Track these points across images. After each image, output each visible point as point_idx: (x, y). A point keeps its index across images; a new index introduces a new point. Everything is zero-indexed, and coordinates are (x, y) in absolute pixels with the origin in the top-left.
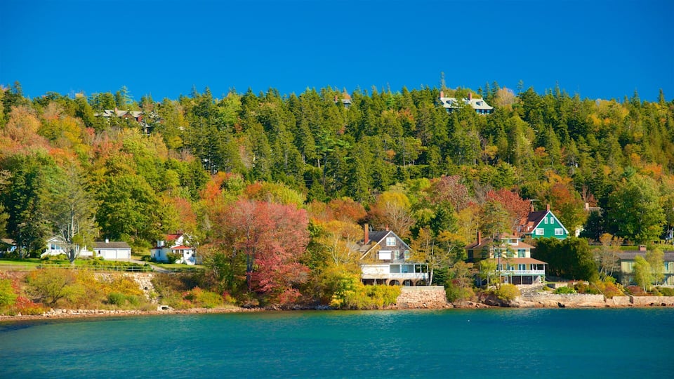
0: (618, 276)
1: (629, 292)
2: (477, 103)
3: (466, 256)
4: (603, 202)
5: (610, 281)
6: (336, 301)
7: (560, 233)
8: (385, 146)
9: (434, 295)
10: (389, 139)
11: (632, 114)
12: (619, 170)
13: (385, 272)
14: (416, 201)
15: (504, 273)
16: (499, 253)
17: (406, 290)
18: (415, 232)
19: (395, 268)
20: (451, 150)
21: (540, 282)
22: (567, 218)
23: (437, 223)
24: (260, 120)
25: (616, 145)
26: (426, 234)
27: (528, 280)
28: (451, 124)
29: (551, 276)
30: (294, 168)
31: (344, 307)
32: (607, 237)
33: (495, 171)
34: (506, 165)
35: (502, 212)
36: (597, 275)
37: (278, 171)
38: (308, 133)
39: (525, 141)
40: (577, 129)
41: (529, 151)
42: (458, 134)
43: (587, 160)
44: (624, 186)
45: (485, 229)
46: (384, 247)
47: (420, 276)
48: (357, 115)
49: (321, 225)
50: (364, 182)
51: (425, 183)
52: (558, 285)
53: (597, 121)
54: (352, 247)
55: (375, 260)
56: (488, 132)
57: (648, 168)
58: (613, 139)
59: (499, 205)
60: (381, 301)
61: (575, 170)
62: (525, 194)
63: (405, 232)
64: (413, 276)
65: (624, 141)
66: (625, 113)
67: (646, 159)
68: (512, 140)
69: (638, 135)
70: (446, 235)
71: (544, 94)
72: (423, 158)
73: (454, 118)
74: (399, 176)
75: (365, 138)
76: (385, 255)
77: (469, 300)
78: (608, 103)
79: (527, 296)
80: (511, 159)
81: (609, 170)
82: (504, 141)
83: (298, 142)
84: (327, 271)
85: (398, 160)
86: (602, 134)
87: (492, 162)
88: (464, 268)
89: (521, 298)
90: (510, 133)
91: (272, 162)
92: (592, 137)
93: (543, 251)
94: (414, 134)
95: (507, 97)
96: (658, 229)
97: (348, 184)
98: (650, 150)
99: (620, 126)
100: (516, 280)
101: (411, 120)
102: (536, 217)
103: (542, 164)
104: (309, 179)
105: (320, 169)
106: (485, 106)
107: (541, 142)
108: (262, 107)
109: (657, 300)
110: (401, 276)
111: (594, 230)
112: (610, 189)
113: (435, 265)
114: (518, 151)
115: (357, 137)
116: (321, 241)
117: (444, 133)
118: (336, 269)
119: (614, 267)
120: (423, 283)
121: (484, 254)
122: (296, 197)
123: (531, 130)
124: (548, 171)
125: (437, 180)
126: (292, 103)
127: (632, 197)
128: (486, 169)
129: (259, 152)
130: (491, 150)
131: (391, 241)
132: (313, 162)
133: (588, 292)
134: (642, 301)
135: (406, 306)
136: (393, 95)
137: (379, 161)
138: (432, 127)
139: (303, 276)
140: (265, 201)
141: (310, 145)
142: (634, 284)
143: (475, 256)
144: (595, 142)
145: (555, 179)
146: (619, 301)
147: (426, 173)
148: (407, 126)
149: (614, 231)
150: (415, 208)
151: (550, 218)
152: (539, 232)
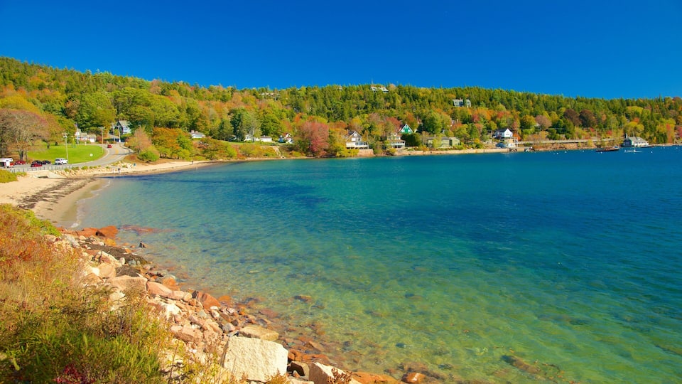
0: (427, 145)
1: (430, 150)
2: (383, 89)
3: (380, 139)
4: (423, 121)
5: (425, 146)
6: (338, 154)
7: (410, 131)
8: (353, 104)
9: (370, 151)
10: (355, 101)
11: (432, 92)
12: (428, 111)
13: (353, 145)
14: (363, 121)
15: (392, 144)
16: (390, 138)
17: (360, 150)
18: (363, 132)
19: (357, 144)
20: (375, 104)
21: (403, 147)
22: (412, 126)
23: (370, 129)
24: (312, 95)
25: (427, 103)
26: (367, 132)
27: (399, 147)
28: (375, 96)
29: (407, 145)
30: (324, 111)
31: (340, 156)
32: (424, 132)
33: (389, 111)
34: (393, 109)
35: (391, 124)
36: (421, 145)
37: (318, 112)
38: (328, 99)
39: (399, 101)
40: (415, 97)
41: (400, 105)
42: (377, 99)
43: (418, 108)
44: (430, 116)
45: (386, 131)
46: (353, 137)
47: (365, 146)
48: (344, 93)
49: (332, 130)
50: (346, 115)
51: (366, 115)
52: (409, 148)
53: (421, 95)
54: (343, 137)
55: (350, 141)
56: (387, 99)
57: (437, 110)
58: (426, 100)
59: (390, 123)
60: (352, 155)
61: (414, 110)
62: (399, 119)
63: (360, 132)
64: (363, 146)
65: (429, 101)
66: (430, 92)
67: (436, 107)
68: (394, 101)
69: (434, 99)
70: (373, 132)
71: (406, 87)
72: (366, 107)
73: (376, 94)
74: (358, 113)
75: (347, 101)
76: (353, 139)
77: (381, 153)
78: (425, 89)
79: (399, 152)
80: (394, 108)
81: (425, 111)
82: (392, 102)
83: (325, 103)
84: (335, 145)
85: (358, 108)
86: (423, 99)
87: (388, 108)
88: (379, 143)
89: (397, 153)
90: (394, 98)
91: (316, 109)
92: (420, 100)
93: (404, 137)
94: (363, 99)
95: (393, 87)
96: (440, 129)
97: (341, 116)
98: (438, 104)
99: (428, 96)
100: (396, 147)
101: (362, 95)
102: (402, 126)
103: (404, 109)
104: (329, 115)
105: (332, 111)
106: (386, 90)
107: (404, 102)
108: (313, 91)
109: (439, 152)
110: (359, 146)
111: (420, 131)
112: (425, 117)
113: (370, 143)
114: (396, 105)
115: (344, 100)
116: (333, 135)
117: (373, 99)
118: (338, 144)
119: (426, 142)
120: (366, 148)
121: (386, 138)
122: (325, 121)
123: (401, 98)
124: (406, 111)
125: (370, 114)
126: (323, 90)
127: (432, 119)
128: (386, 111)
129: (312, 106)
130: (388, 104)
131: (355, 135)
132: (330, 109)
133: (418, 150)
134: (434, 152)
135: (361, 156)
136: (356, 87)
137: (351, 109)
138: (369, 97)
139: (327, 147)
140: (314, 122)
141: (329, 103)
142: (432, 147)
143: (383, 139)
144: (421, 102)
145: (408, 114)
146: (427, 153)
147: (367, 112)
148: (360, 97)
149: (426, 130)
150: (363, 124)
151: (407, 126)
152: (403, 131)
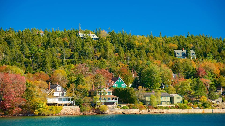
0: (144, 102)
1: (148, 108)
2: (93, 36)
3: (88, 94)
4: (139, 74)
5: (141, 104)
6: (37, 112)
7: (123, 86)
8: (57, 52)
9: (76, 109)
10: (58, 49)
11: (150, 41)
12: (145, 62)
13: (56, 101)
14: (69, 73)
15: (103, 101)
16: (101, 93)
17: (65, 107)
18: (68, 85)
19: (60, 99)
20: (83, 54)
21: (116, 105)
22: (126, 80)
23: (77, 82)
24: (6, 40)
25: (144, 53)
26: (73, 86)
27: (111, 104)
28: (83, 44)
29: (120, 102)
30: (20, 60)
31: (39, 114)
32: (140, 87)
33: (99, 62)
34: (104, 60)
35: (102, 78)
36: (137, 102)
37: (13, 61)
38: (26, 46)
39: (111, 50)
40: (130, 46)
41: (112, 54)
42: (85, 47)
43: (134, 58)
44: (147, 68)
45: (95, 84)
46: (56, 91)
47: (70, 102)
48: (46, 40)
49: (30, 82)
50: (49, 65)
51: (72, 66)
52: (122, 106)
53: (137, 44)
54: (43, 91)
55: (52, 96)
56: (97, 47)
57: (156, 62)
58: (143, 50)
59: (101, 75)
60: (54, 112)
61: (129, 62)
62: (111, 71)
63: (65, 85)
64: (67, 102)
65: (147, 51)
66: (147, 41)
67: (155, 58)
68: (106, 50)
69: (152, 49)
70: (81, 86)
71: (118, 33)
72: (72, 57)
73: (85, 41)
74: (63, 64)
75: (49, 48)
76: (56, 94)
77: (89, 111)
78: (141, 37)
79: (111, 110)
80: (105, 57)
81: (142, 62)
82: (103, 51)
83: (22, 50)
84: (33, 101)
85: (62, 57)
86: (139, 49)
87: (98, 58)
88: (87, 99)
89: (109, 111)
90: (105, 47)
91: (11, 57)
92: (135, 49)
93: (117, 93)
94: (68, 47)
95: (104, 34)
96: (159, 84)
97: (42, 66)
98: (156, 55)
99: (145, 46)
100: (107, 104)
101: (67, 42)
102: (114, 80)
103: (117, 60)
104: (26, 64)
105: (31, 60)
106: (96, 37)
107: (117, 51)
108: (7, 35)
109: (158, 111)
110: (63, 102)
111: (136, 85)
112: (142, 69)
113: (76, 98)
114: (108, 54)
115: (46, 48)
116: (30, 89)
117: (80, 47)
118: (37, 100)
119: (143, 99)
120: (71, 105)
121: (95, 94)
122: (20, 71)
123: (113, 47)
124: (119, 62)
125: (77, 65)
126: (19, 34)
127: (150, 72)
128: (96, 61)
129: (5, 53)
130: (98, 54)
131: (59, 89)
132: (28, 57)
133: (133, 108)
134: (153, 111)
135: (64, 114)
136: (60, 32)
137: (55, 58)
138: (76, 45)
139: (23, 102)
140: (8, 73)
141: (27, 51)
142: (150, 105)
143: (92, 94)
144: (137, 52)
145: (122, 66)
146: (145, 111)
147: (73, 62)
148: (66, 44)
149: (143, 85)
150: (69, 76)
151: (120, 80)
152: (116, 85)
